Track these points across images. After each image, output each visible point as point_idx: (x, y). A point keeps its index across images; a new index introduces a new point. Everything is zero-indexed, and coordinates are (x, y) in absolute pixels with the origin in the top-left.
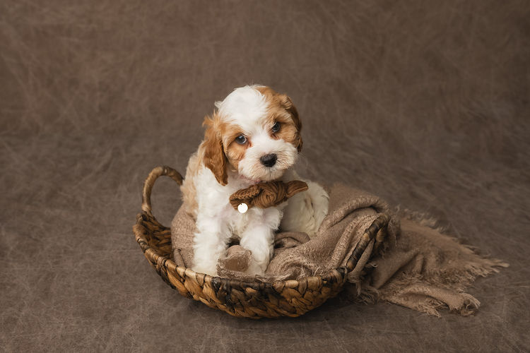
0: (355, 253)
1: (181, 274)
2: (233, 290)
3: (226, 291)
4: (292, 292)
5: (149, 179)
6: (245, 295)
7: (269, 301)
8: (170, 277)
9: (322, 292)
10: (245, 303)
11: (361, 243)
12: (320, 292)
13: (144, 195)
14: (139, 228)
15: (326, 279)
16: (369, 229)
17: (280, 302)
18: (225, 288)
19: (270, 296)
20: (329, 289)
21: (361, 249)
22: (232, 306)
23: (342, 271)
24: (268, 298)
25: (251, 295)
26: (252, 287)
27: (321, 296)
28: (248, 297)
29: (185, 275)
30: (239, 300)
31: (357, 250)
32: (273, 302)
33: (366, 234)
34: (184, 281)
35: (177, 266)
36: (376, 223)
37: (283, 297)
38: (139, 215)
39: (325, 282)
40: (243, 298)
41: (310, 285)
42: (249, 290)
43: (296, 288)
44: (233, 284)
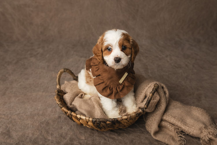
0: (147, 102)
1: (79, 118)
2: (101, 123)
3: (98, 123)
4: (125, 121)
5: (59, 75)
6: (106, 124)
8: (73, 118)
10: (106, 127)
11: (149, 98)
12: (135, 119)
13: (57, 82)
14: (57, 97)
16: (152, 92)
18: (98, 122)
20: (138, 117)
21: (150, 100)
22: (101, 128)
23: (143, 110)
24: (115, 124)
25: (109, 124)
26: (109, 121)
29: (80, 118)
32: (117, 125)
33: (151, 94)
34: (80, 120)
35: (77, 114)
36: (154, 89)
37: (121, 123)
38: (56, 91)
39: (137, 115)
40: (105, 125)
41: (132, 117)
42: (108, 122)
43: (126, 119)
44: (101, 121)
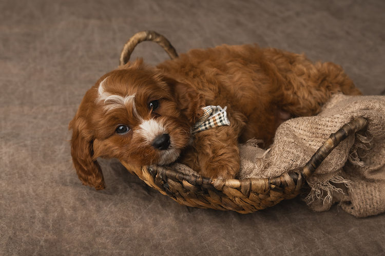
2: (170, 180)
3: (162, 180)
4: (234, 192)
6: (183, 187)
7: (209, 196)
9: (271, 196)
10: (184, 195)
11: (323, 149)
12: (268, 195)
15: (274, 184)
16: (335, 134)
17: (223, 199)
18: (161, 176)
19: (210, 192)
20: (278, 194)
21: (321, 156)
23: (295, 177)
24: (208, 193)
25: (190, 188)
26: (188, 181)
27: (269, 199)
28: (186, 190)
30: (178, 191)
31: (317, 156)
33: (330, 140)
37: (225, 195)
39: (273, 186)
40: (181, 189)
41: (254, 187)
42: (186, 183)
43: (238, 189)
44: (169, 175)
